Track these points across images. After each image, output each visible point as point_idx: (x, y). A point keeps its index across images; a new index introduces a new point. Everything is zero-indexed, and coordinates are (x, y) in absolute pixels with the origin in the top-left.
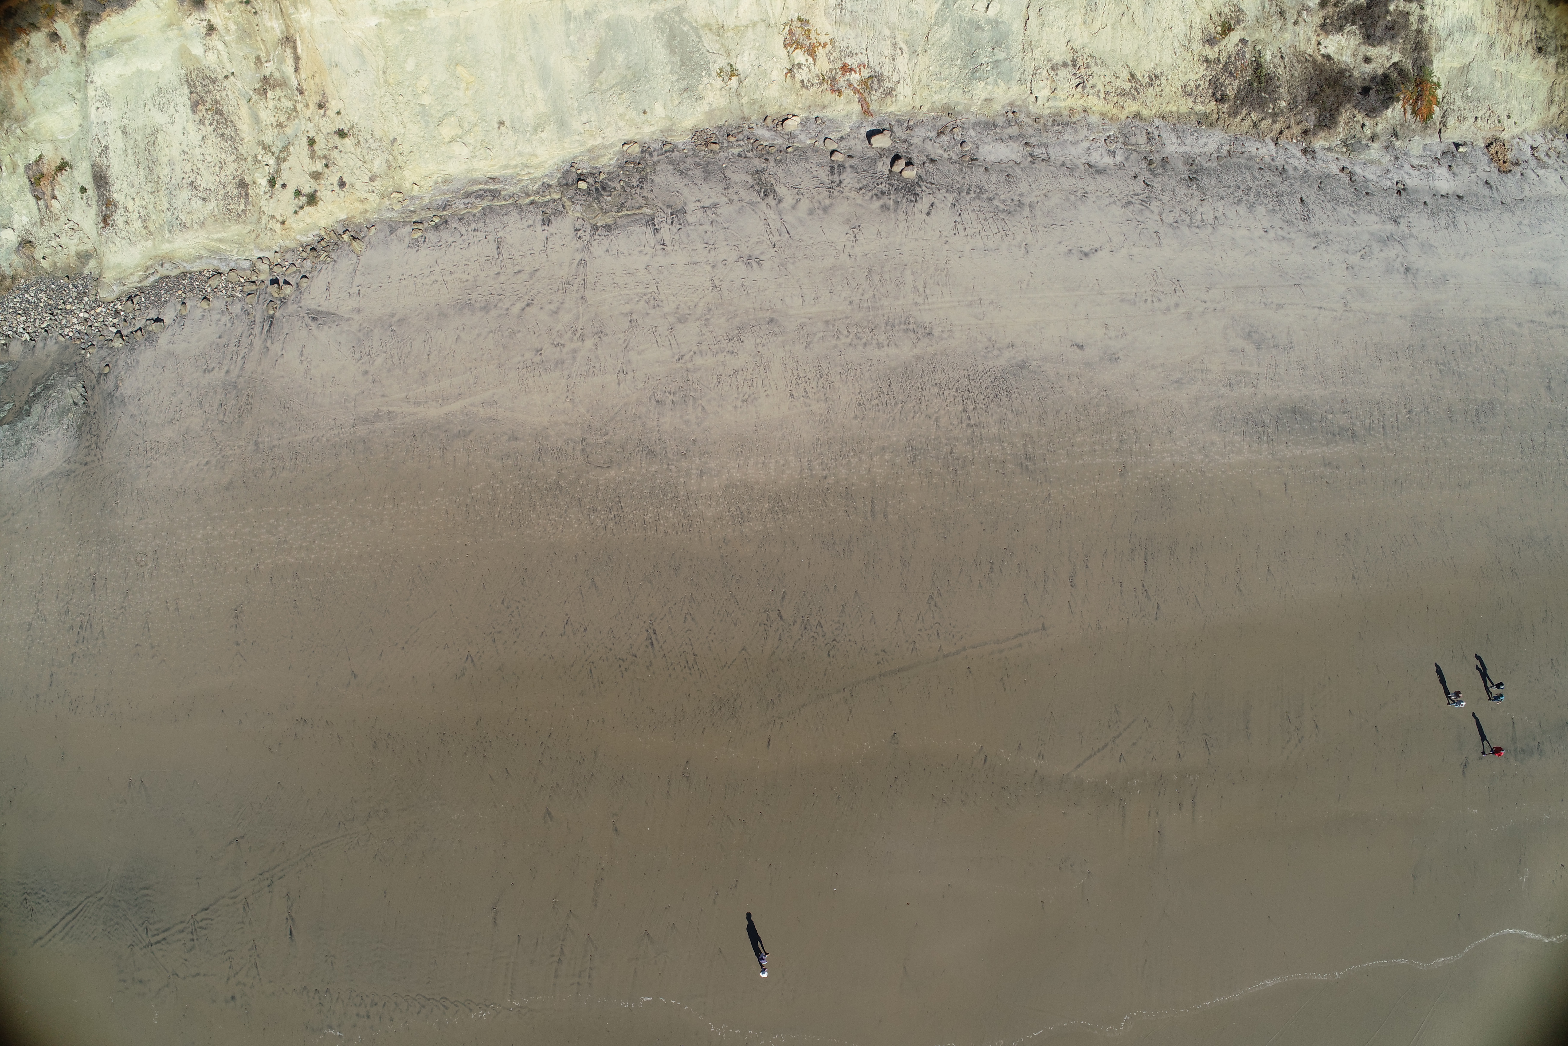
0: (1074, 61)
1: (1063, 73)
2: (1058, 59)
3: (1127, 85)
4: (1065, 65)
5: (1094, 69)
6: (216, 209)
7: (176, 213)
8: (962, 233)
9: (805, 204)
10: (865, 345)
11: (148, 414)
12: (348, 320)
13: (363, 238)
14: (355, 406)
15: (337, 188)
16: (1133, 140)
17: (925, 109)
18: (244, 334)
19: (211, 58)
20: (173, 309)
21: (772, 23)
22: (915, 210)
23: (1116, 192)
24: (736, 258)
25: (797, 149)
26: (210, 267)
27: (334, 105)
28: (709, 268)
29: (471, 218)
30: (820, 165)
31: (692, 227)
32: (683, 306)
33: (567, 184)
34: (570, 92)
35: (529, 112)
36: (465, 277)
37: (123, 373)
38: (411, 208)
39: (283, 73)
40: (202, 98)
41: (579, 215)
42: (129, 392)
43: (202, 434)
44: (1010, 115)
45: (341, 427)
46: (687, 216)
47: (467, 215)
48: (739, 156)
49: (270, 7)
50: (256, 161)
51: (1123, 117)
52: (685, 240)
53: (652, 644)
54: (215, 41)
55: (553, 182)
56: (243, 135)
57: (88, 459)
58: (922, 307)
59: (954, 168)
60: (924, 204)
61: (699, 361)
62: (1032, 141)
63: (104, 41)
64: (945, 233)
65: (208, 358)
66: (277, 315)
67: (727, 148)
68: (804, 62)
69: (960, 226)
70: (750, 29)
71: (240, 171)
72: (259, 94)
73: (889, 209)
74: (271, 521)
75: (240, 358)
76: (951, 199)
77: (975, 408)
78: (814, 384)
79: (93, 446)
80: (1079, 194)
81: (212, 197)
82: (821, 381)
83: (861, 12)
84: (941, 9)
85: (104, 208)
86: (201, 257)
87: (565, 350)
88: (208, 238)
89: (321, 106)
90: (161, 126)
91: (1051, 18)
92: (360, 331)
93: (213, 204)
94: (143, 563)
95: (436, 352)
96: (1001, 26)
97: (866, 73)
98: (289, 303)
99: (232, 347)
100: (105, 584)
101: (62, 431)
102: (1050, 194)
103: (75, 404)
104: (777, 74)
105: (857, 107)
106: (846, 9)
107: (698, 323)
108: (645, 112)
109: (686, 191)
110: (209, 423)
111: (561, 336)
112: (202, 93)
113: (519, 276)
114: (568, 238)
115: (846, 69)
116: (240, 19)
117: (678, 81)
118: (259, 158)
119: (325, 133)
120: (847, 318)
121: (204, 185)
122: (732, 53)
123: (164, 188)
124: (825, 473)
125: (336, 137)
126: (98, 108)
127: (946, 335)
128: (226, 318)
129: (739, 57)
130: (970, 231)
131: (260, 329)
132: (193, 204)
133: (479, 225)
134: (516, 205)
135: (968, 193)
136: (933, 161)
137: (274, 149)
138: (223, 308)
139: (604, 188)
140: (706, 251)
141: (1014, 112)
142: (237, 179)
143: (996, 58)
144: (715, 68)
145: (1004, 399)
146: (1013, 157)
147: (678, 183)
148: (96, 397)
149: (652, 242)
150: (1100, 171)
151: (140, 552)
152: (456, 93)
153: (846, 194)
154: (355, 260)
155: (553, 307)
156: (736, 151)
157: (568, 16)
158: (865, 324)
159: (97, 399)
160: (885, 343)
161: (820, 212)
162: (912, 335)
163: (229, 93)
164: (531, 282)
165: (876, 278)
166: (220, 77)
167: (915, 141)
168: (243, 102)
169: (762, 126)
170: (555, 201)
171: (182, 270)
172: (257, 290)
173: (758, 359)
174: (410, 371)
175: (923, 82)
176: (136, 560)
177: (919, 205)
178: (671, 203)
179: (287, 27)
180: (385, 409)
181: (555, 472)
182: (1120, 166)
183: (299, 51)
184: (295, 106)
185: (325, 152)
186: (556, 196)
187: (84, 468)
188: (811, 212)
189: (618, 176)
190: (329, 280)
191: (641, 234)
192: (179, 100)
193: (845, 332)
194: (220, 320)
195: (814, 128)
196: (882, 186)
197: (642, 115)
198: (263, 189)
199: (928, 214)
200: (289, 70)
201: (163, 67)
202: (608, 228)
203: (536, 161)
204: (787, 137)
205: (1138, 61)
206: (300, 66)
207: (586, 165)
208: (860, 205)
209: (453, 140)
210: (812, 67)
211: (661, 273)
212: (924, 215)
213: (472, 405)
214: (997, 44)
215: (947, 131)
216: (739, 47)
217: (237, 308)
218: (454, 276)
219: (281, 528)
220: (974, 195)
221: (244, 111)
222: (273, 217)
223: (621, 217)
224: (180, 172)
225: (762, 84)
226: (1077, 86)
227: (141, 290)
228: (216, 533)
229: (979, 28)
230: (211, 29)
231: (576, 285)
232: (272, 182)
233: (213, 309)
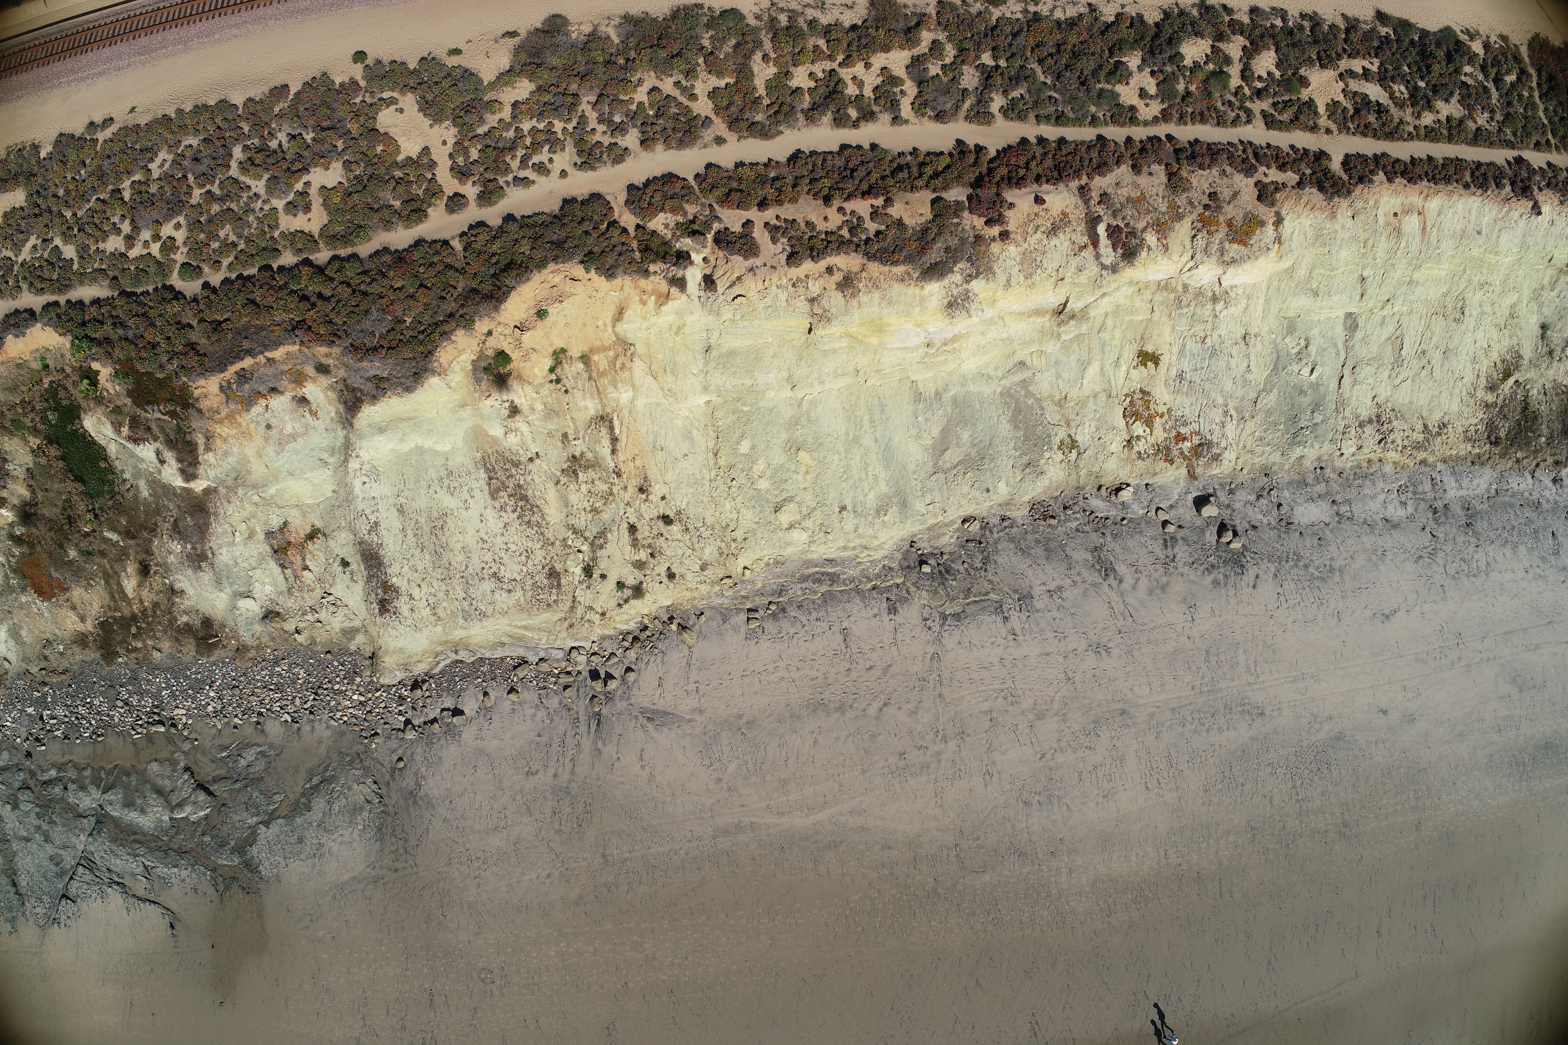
0: (1378, 416)
1: (1369, 430)
2: (1364, 414)
3: (1421, 437)
4: (1370, 421)
5: (1395, 423)
6: (522, 599)
7: (474, 603)
8: (1285, 605)
9: (1144, 584)
10: (1208, 730)
11: (465, 819)
12: (690, 721)
13: (693, 626)
14: (712, 817)
15: (665, 580)
16: (1420, 489)
17: (1245, 471)
18: (568, 733)
19: (513, 440)
20: (474, 700)
21: (1114, 394)
22: (1243, 583)
23: (1409, 546)
24: (1085, 647)
25: (1131, 520)
26: (515, 654)
27: (657, 490)
28: (1061, 659)
29: (811, 606)
30: (1155, 538)
31: (1040, 614)
32: (1040, 701)
33: (908, 567)
34: (914, 472)
35: (872, 495)
36: (813, 673)
37: (423, 769)
38: (743, 593)
39: (597, 453)
40: (503, 483)
41: (926, 602)
42: (436, 793)
43: (537, 844)
44: (1318, 471)
45: (700, 839)
46: (1035, 603)
47: (806, 602)
48: (1077, 530)
49: (584, 386)
50: (566, 546)
51: (1412, 464)
52: (1036, 630)
53: (1035, 1034)
54: (518, 422)
55: (894, 565)
56: (548, 518)
57: (398, 865)
58: (1254, 687)
59: (1273, 534)
60: (1249, 577)
61: (1060, 758)
62: (1338, 498)
63: (378, 420)
64: (1270, 607)
65: (529, 759)
66: (604, 712)
67: (1065, 521)
68: (1142, 434)
69: (1282, 598)
70: (1091, 399)
71: (549, 558)
72: (568, 475)
73: (1219, 584)
74: (635, 938)
75: (567, 761)
76: (1273, 569)
77: (1302, 783)
78: (1166, 774)
79: (402, 851)
80: (1379, 553)
81: (518, 587)
82: (1172, 770)
83: (1198, 382)
84: (1270, 375)
85: (379, 591)
86: (503, 644)
87: (929, 753)
88: (510, 625)
89: (641, 490)
90: (452, 510)
91: (1362, 375)
92: (705, 734)
93: (518, 594)
94: (489, 981)
95: (794, 758)
96: (1321, 388)
97: (1196, 440)
98: (617, 699)
99: (555, 748)
100: (446, 1001)
101: (356, 832)
102: (1355, 556)
103: (368, 802)
104: (1116, 446)
105: (1184, 471)
106: (1185, 379)
107: (1056, 718)
108: (988, 491)
109: (1030, 573)
110: (543, 832)
111: (923, 738)
112: (503, 478)
113: (871, 672)
114: (918, 629)
115: (1180, 438)
116: (549, 399)
117: (1020, 456)
118: (570, 543)
119: (647, 519)
120: (1190, 704)
121: (508, 575)
122: (1073, 424)
123: (458, 576)
124: (1179, 860)
125: (660, 523)
126: (365, 483)
127: (1275, 714)
128: (542, 713)
129: (1080, 428)
130: (1291, 603)
131: (586, 727)
132: (497, 596)
133: (821, 614)
134: (858, 591)
135: (1287, 561)
136: (1254, 527)
137: (587, 534)
138: (537, 702)
139: (947, 571)
140: (1057, 641)
141: (1322, 468)
142: (547, 568)
143: (1315, 421)
144: (1056, 441)
145: (1325, 772)
146: (1323, 518)
147: (1021, 564)
148: (394, 795)
149: (1004, 633)
150: (1395, 526)
151: (484, 969)
152: (795, 477)
153: (1181, 570)
154: (686, 652)
155: (911, 706)
156: (1074, 525)
157: (918, 397)
158: (1207, 709)
159: (394, 798)
160: (1225, 727)
161: (1158, 591)
162: (1247, 717)
163: (536, 478)
164: (885, 679)
165: (1213, 659)
166: (524, 459)
167: (1238, 506)
168: (550, 485)
169: (1097, 497)
170: (898, 586)
171: (480, 656)
172: (574, 681)
173: (1114, 753)
174: (769, 778)
175: (1248, 448)
176: (479, 977)
177: (1245, 578)
178: (1017, 588)
179: (604, 406)
180: (747, 820)
181: (932, 880)
182: (1411, 518)
183: (617, 431)
184: (611, 489)
185: (650, 541)
186: (899, 581)
187: (395, 876)
188: (1150, 592)
189: (960, 557)
190: (660, 674)
191: (991, 623)
192: (475, 485)
193: (1190, 719)
194: (535, 715)
195: (1146, 496)
196: (1211, 559)
197: (985, 494)
198: (577, 578)
199: (1254, 587)
200: (607, 451)
201: (453, 448)
202: (957, 616)
203: (876, 543)
204: (1120, 507)
205: (1431, 411)
206: (618, 447)
207: (926, 544)
208: (1194, 582)
209: (791, 527)
210: (1149, 438)
211: (1015, 666)
212: (1251, 589)
213: (840, 814)
214: (1316, 407)
215: (1265, 493)
216: (1079, 418)
217: (554, 702)
218: (802, 672)
219: (647, 945)
220: (1291, 563)
221: (552, 494)
222: (591, 608)
223: (968, 604)
224: (477, 561)
225: (1101, 457)
226: (1380, 442)
227: (429, 675)
228: (571, 950)
229: (1302, 392)
230: (514, 411)
231: (932, 682)
232: (588, 571)
233: (525, 702)
